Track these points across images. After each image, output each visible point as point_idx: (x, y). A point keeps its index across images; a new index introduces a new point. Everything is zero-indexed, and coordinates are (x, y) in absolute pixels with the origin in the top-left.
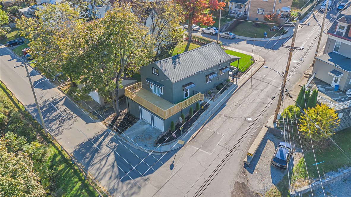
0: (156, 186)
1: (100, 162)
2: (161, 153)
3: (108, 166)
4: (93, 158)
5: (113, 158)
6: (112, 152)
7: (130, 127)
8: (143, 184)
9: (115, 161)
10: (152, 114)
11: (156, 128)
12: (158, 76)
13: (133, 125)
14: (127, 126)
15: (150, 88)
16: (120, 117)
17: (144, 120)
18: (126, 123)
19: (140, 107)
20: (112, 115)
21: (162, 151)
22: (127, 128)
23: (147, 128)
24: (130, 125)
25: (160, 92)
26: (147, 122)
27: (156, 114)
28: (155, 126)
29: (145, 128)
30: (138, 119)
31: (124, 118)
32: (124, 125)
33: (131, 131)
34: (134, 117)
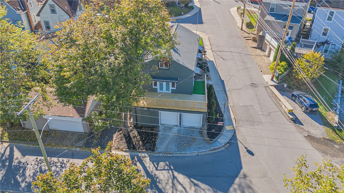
0: (261, 176)
1: (176, 190)
2: (224, 146)
3: (190, 188)
4: (162, 190)
5: (185, 177)
6: (173, 172)
7: (157, 139)
8: (248, 182)
9: (189, 178)
10: (182, 113)
11: (187, 127)
12: (169, 69)
13: (158, 135)
14: (153, 140)
15: (154, 87)
16: (131, 134)
17: (165, 124)
18: (148, 136)
19: (159, 112)
20: (116, 137)
21: (223, 145)
22: (155, 141)
23: (178, 131)
24: (155, 137)
25: (171, 88)
26: (171, 125)
27: (191, 110)
28: (184, 126)
29: (177, 132)
30: (157, 127)
31: (138, 132)
32: (148, 140)
33: (164, 141)
34: (149, 127)
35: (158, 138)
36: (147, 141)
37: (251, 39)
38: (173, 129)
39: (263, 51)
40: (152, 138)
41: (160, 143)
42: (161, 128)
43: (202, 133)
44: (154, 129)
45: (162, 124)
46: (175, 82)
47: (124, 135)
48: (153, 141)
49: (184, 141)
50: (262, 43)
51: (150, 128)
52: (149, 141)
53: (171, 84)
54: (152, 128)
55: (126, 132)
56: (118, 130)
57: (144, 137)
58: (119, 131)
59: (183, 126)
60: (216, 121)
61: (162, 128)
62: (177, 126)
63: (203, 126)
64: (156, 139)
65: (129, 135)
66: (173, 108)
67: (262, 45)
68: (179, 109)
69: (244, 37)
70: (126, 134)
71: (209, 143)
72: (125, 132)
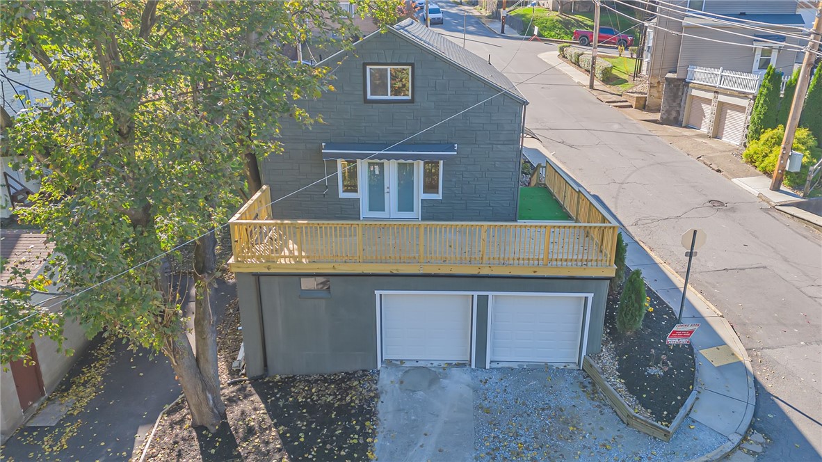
2: (739, 446)
7: (374, 435)
10: (490, 294)
11: (515, 366)
12: (412, 101)
13: (375, 414)
14: (355, 439)
15: (342, 195)
16: (233, 415)
17: (402, 361)
18: (322, 424)
19: (377, 293)
20: (154, 439)
21: (736, 439)
22: (366, 445)
23: (475, 390)
24: (363, 427)
25: (419, 195)
26: (436, 364)
27: (539, 274)
28: (498, 362)
29: (469, 394)
30: (368, 374)
31: (273, 410)
32: (325, 443)
33: (410, 444)
34: (325, 381)
35: (380, 429)
36: (320, 450)
37: (631, 106)
38: (445, 382)
39: (686, 127)
40: (347, 432)
41: (392, 453)
42: (387, 379)
43: (595, 392)
44: (351, 388)
45: (390, 361)
46: (441, 157)
47: (198, 428)
48: (353, 448)
49: (517, 435)
50: (680, 104)
51: (332, 382)
52: (331, 450)
53: (419, 168)
54: (343, 382)
55: (205, 410)
56: (167, 407)
57: (301, 431)
58: (169, 413)
59: (495, 365)
60: (649, 327)
61: (393, 378)
62: (464, 365)
63: (594, 354)
64: (366, 435)
65: (225, 426)
66: (445, 270)
67: (678, 112)
68: (474, 271)
69: (607, 102)
70: (209, 420)
71: (660, 436)
72: (200, 412)
